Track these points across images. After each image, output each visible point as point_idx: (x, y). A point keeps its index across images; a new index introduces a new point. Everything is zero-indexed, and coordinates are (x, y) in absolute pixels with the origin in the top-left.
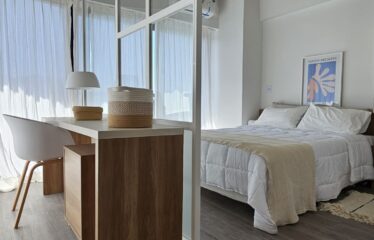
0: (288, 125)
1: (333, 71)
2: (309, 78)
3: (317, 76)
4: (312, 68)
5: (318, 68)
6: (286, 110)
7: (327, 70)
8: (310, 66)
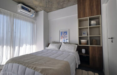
0: (57, 49)
1: (67, 34)
2: (61, 35)
3: (63, 35)
4: (62, 33)
5: (63, 33)
6: (56, 44)
7: (65, 34)
8: (61, 32)
